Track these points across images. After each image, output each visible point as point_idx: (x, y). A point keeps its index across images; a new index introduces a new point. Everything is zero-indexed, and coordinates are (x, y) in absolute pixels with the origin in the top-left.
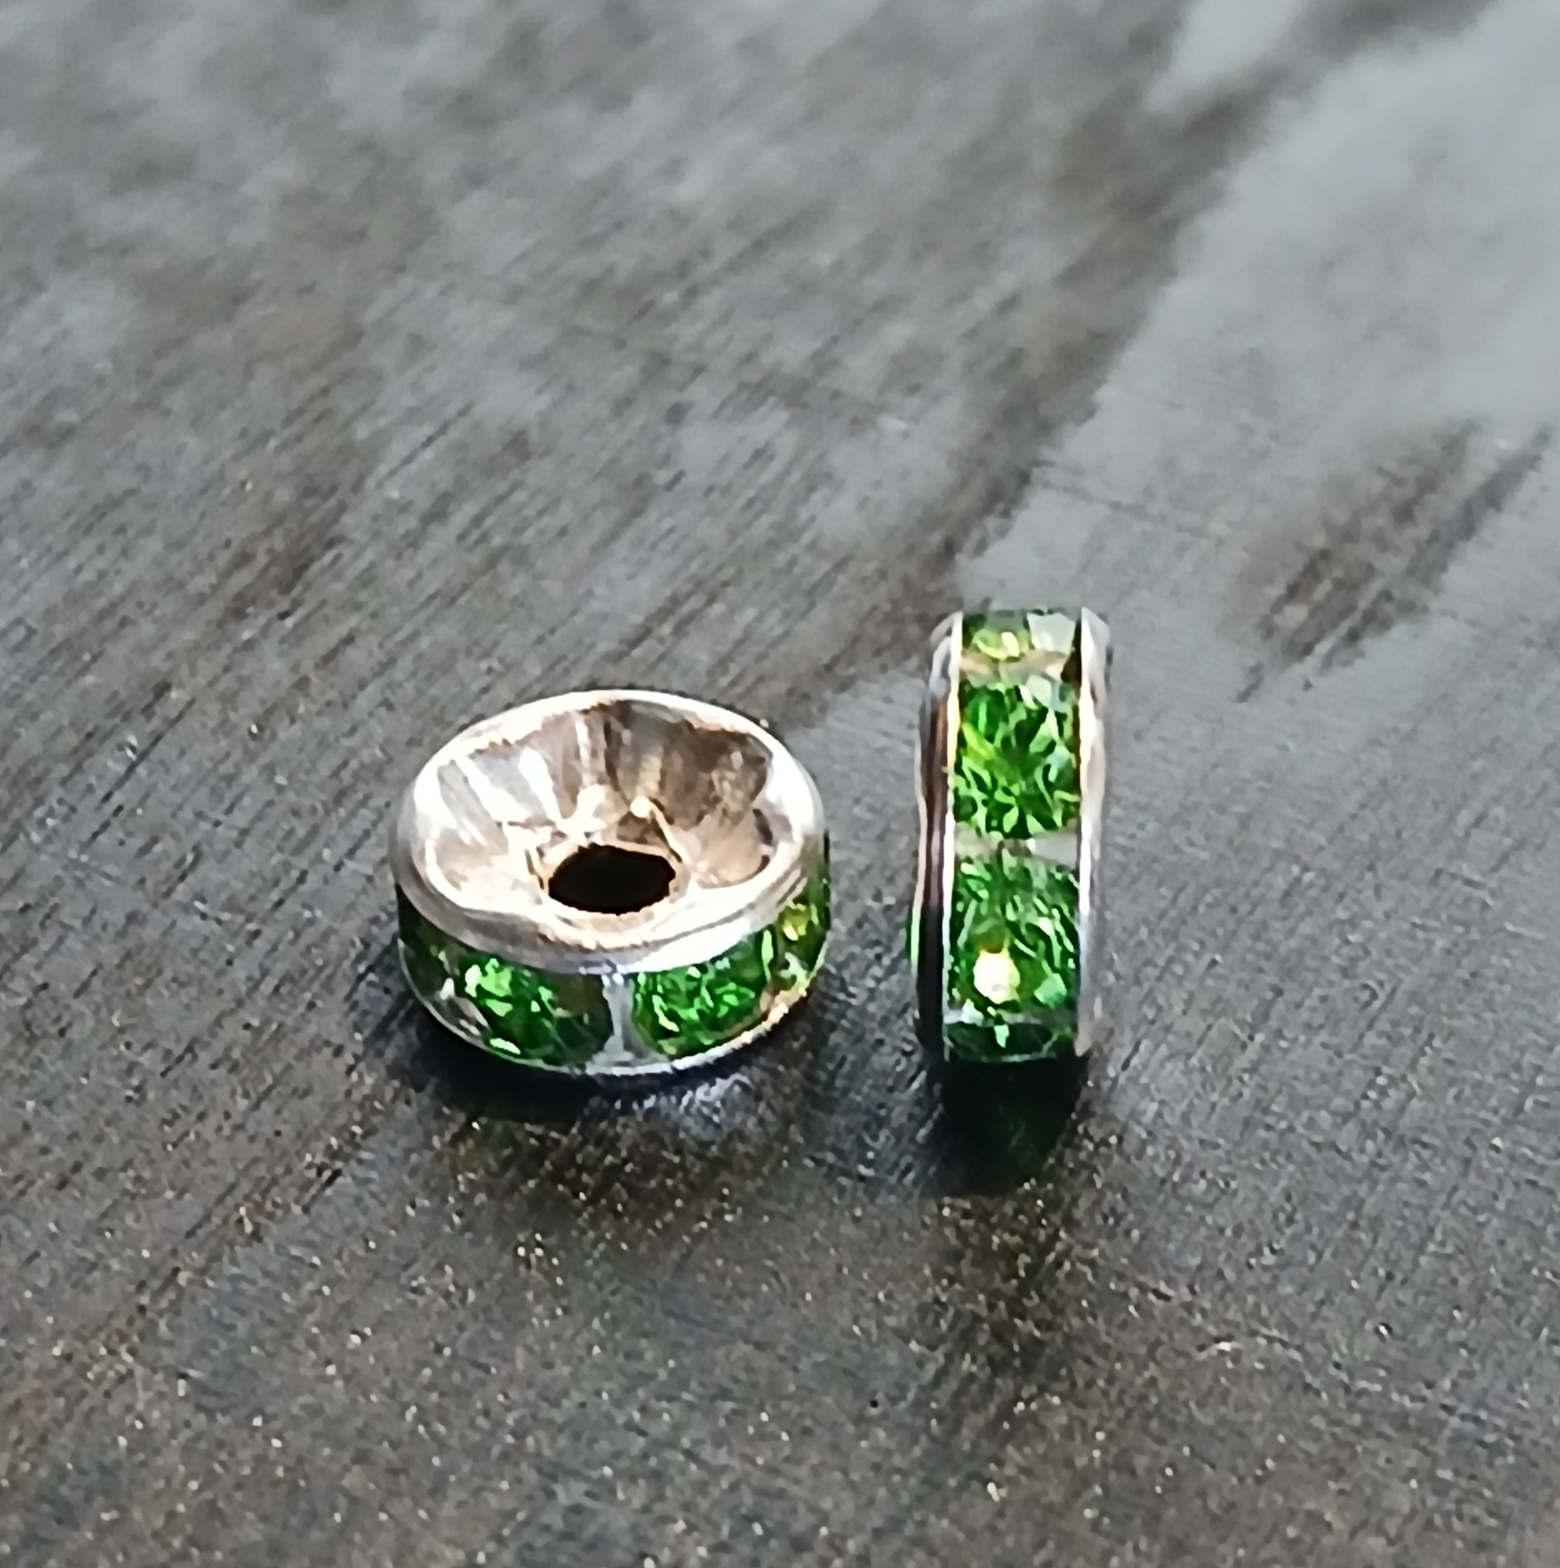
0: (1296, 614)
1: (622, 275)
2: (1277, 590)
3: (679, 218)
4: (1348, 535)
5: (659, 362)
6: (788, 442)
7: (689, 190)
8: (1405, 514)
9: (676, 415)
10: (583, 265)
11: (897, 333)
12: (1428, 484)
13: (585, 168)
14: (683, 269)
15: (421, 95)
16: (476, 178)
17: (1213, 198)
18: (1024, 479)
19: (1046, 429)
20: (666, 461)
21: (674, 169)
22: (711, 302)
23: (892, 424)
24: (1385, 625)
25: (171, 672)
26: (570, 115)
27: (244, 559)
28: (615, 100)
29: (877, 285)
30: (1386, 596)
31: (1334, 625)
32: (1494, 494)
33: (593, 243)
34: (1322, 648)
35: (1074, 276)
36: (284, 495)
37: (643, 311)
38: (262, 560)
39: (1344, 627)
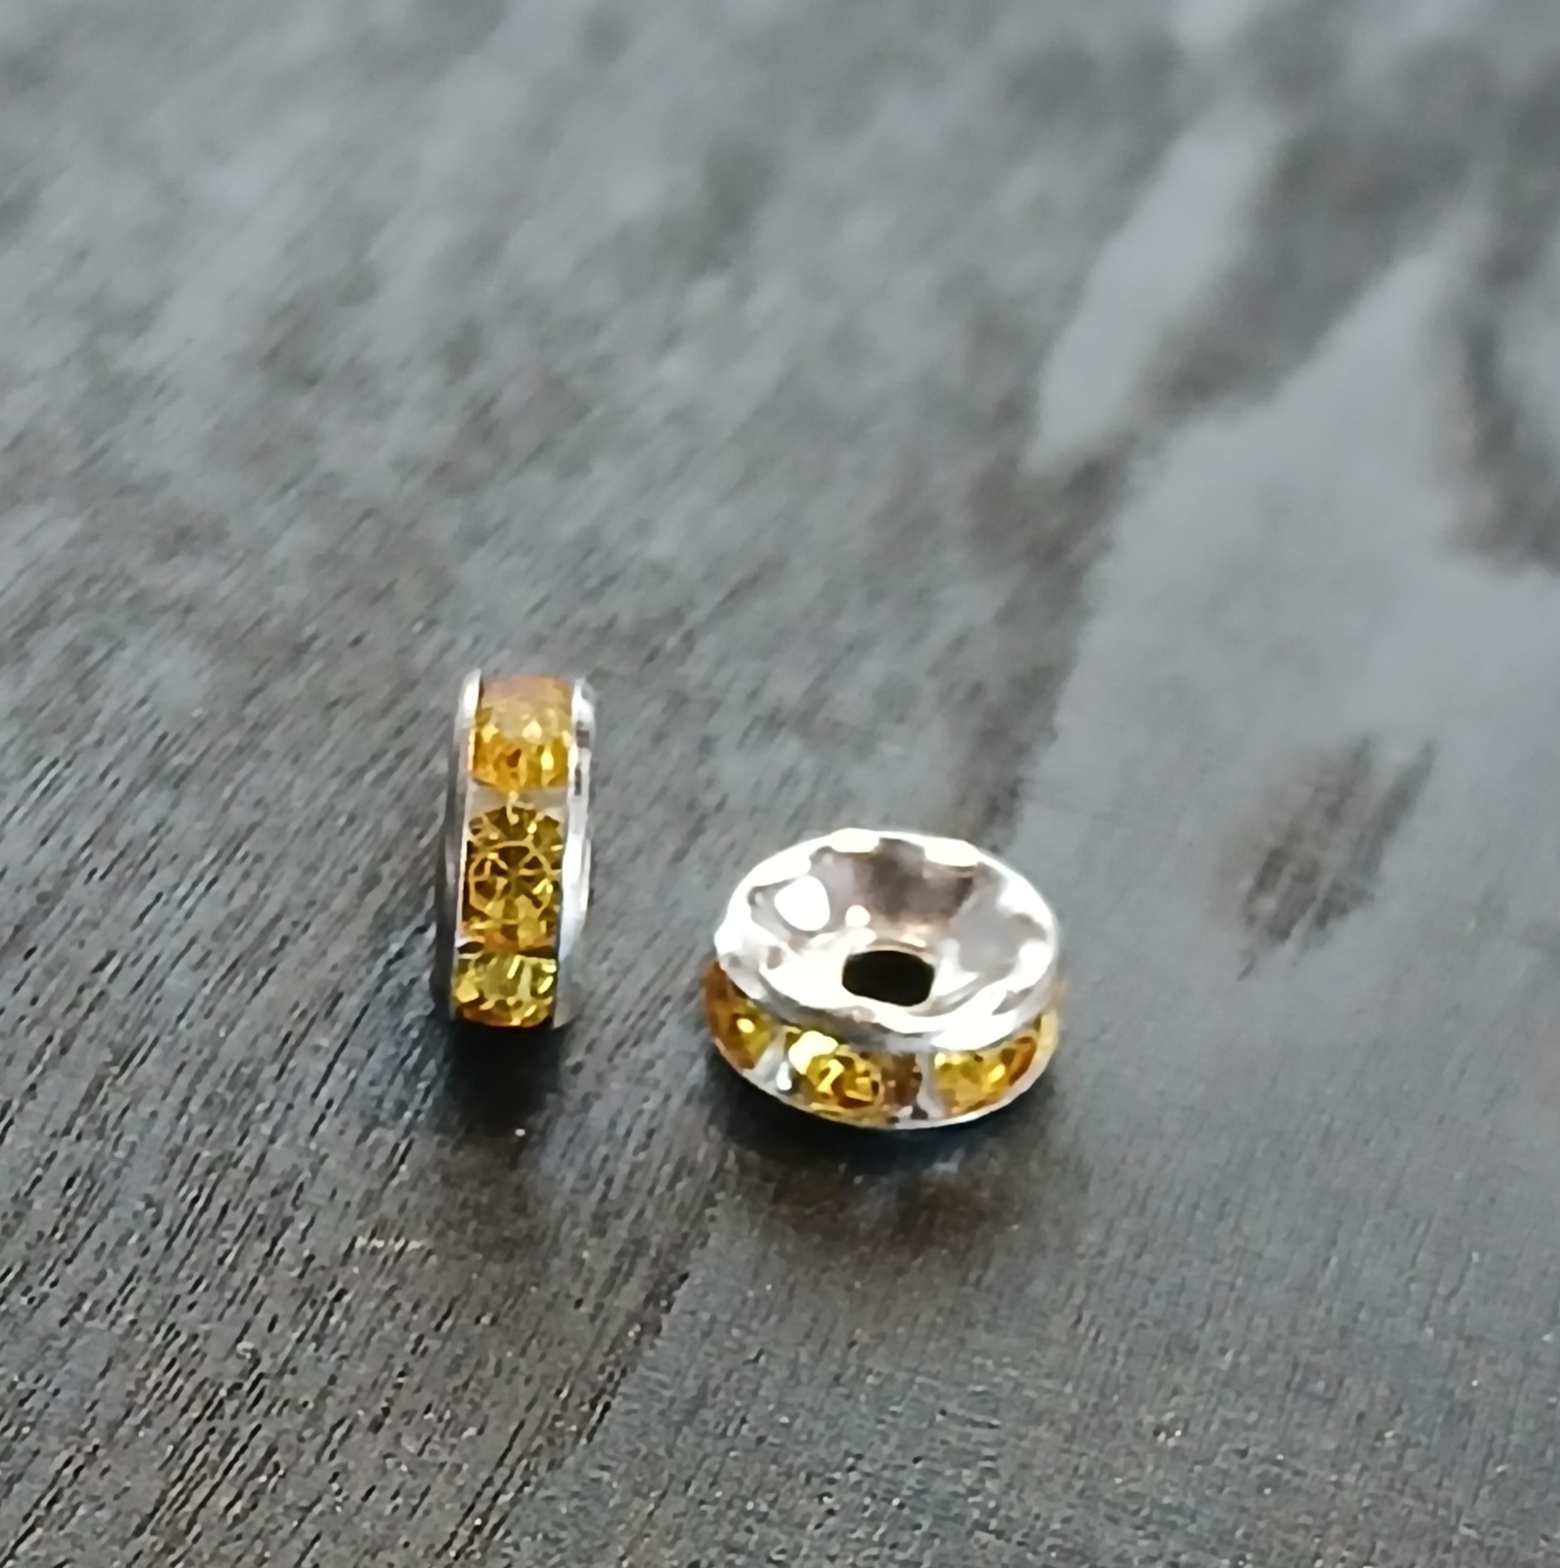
0: (1268, 904)
1: (626, 622)
2: (1246, 883)
3: (661, 572)
4: (1294, 835)
5: (678, 701)
6: (808, 766)
7: (663, 545)
8: (1334, 814)
9: (706, 746)
10: (591, 615)
11: (873, 669)
12: (1346, 791)
13: (568, 528)
14: (676, 617)
15: (406, 466)
16: (475, 539)
17: (1105, 547)
18: (1014, 793)
19: (1021, 751)
20: (710, 783)
21: (643, 528)
22: (708, 645)
23: (890, 749)
24: (1343, 911)
25: (339, 982)
26: (540, 479)
27: (372, 882)
28: (574, 467)
29: (846, 627)
30: (1336, 887)
31: (1303, 912)
32: (1402, 798)
33: (593, 595)
34: (1298, 931)
35: (1008, 616)
36: (391, 823)
37: (651, 657)
38: (387, 884)
39: (1311, 913)
